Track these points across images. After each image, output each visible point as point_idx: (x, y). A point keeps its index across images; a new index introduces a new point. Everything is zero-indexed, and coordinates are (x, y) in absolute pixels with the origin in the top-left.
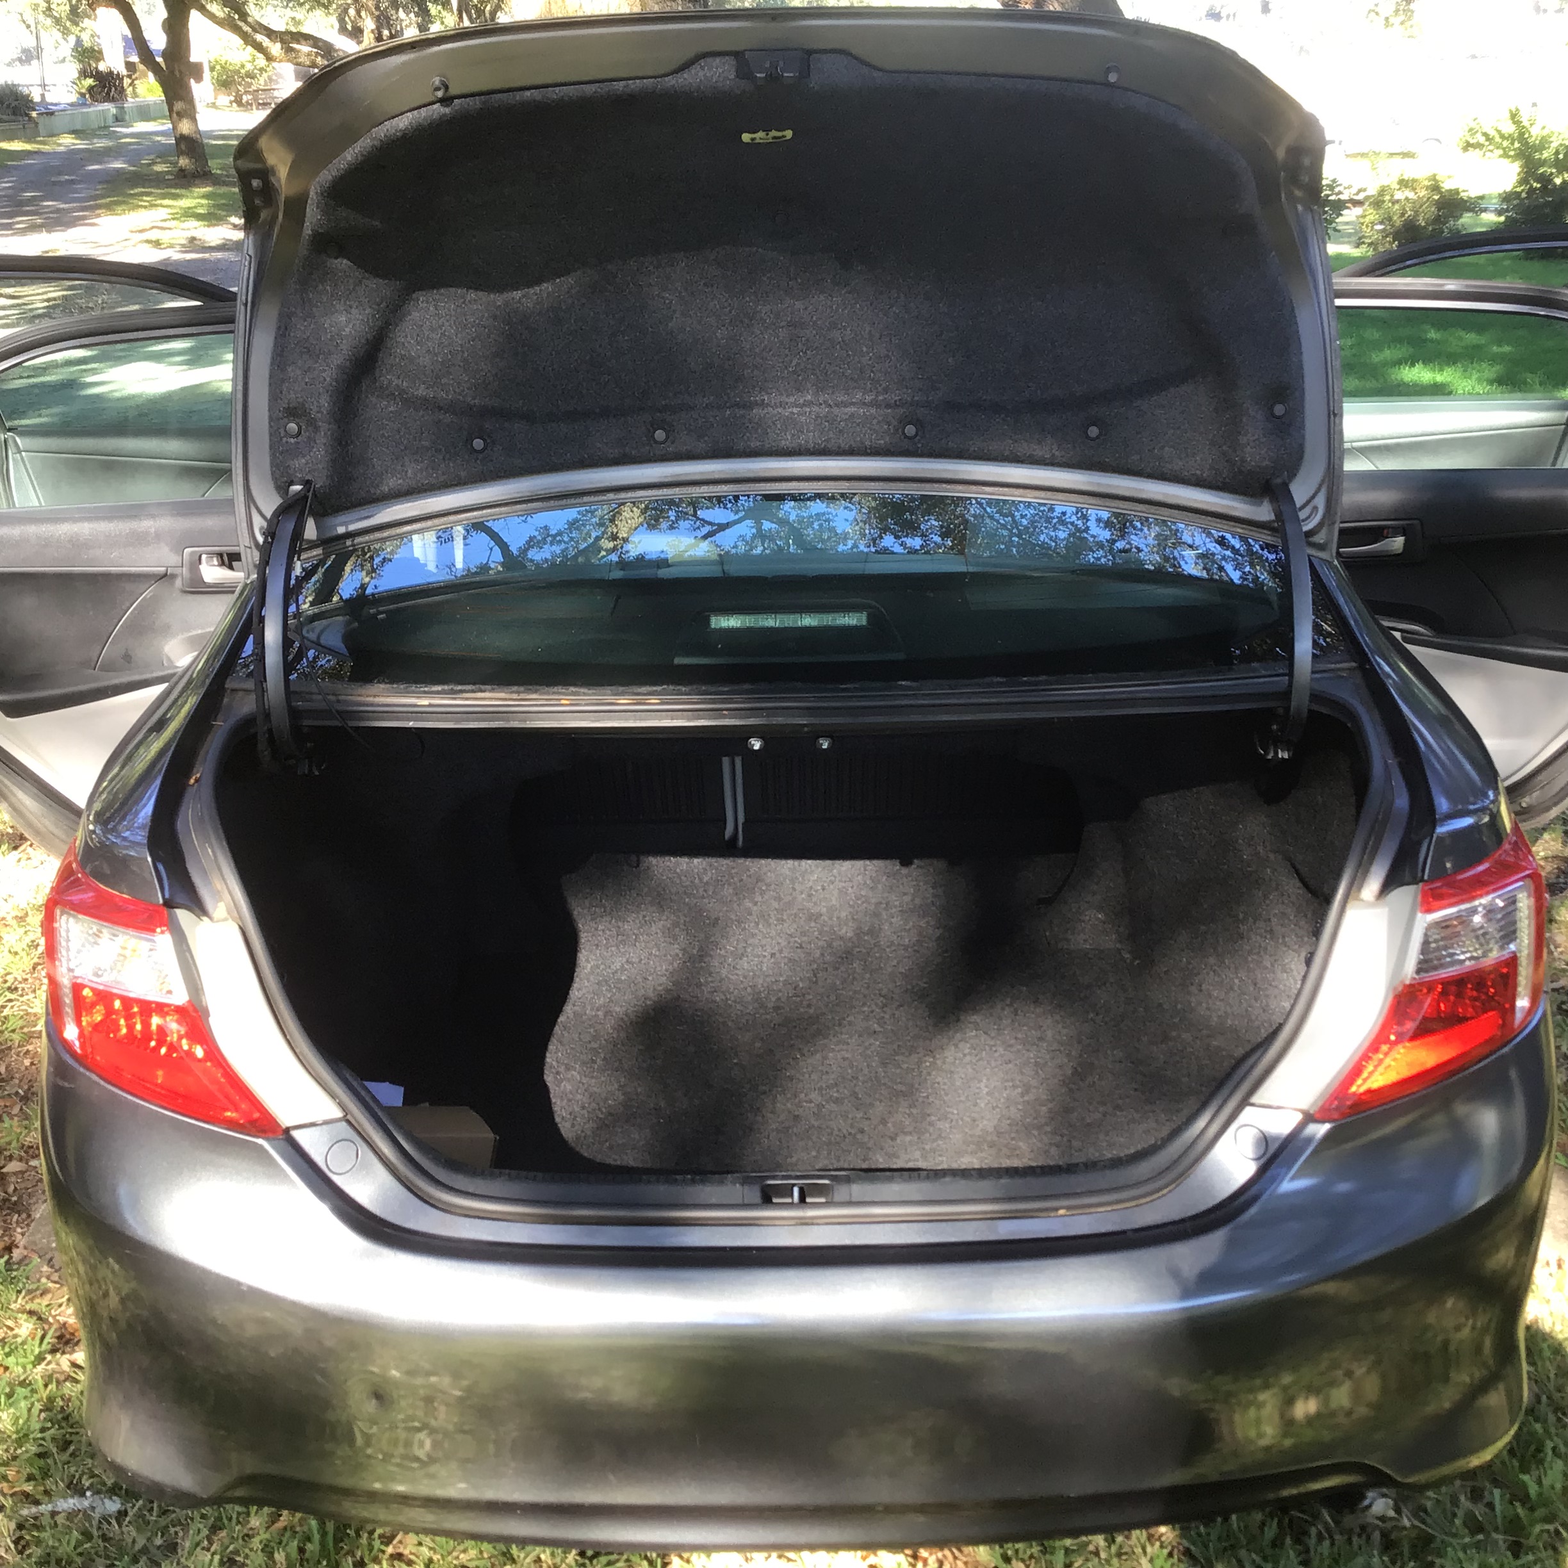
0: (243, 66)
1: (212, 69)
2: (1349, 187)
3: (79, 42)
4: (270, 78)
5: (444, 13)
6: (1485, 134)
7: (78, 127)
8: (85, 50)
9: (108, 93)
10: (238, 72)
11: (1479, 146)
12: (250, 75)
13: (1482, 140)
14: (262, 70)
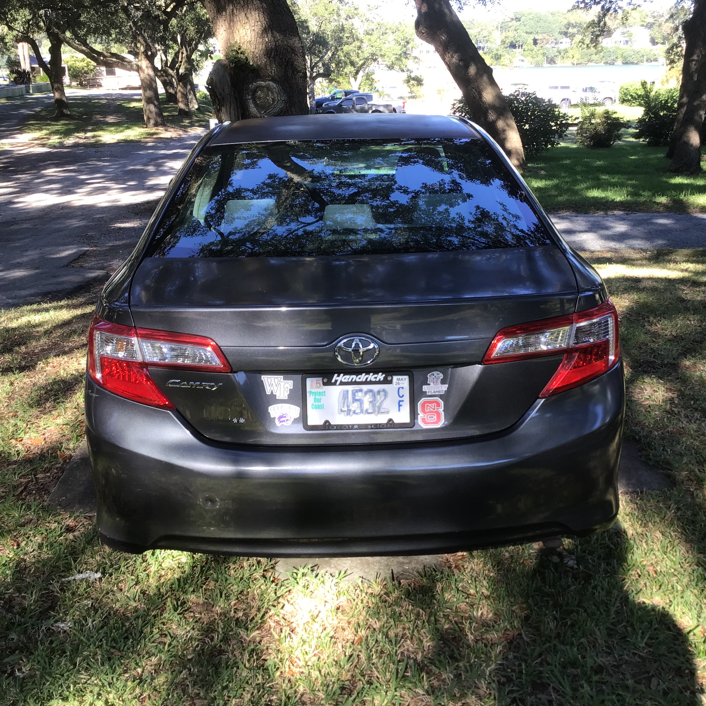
0: (83, 69)
1: (69, 70)
2: (572, 117)
3: (9, 58)
4: (95, 74)
5: (174, 45)
6: (631, 96)
7: (10, 95)
8: (12, 62)
9: (23, 81)
10: (80, 71)
11: (628, 101)
12: (86, 73)
13: (630, 98)
14: (92, 70)
